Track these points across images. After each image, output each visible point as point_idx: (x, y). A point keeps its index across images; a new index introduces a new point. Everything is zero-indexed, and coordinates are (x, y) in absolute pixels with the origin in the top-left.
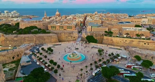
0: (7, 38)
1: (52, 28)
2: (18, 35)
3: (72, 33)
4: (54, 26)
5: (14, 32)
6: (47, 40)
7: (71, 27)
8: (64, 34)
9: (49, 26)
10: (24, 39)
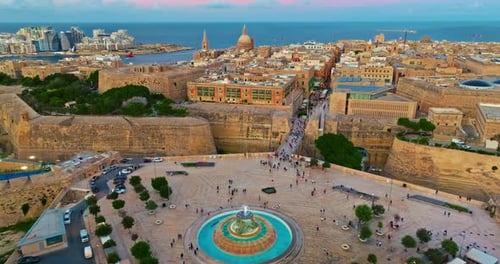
0: (36, 128)
1: (200, 94)
2: (78, 117)
3: (268, 117)
4: (206, 89)
5: (67, 105)
6: (170, 142)
7: (269, 93)
8: (237, 119)
9: (191, 85)
10: (93, 132)
